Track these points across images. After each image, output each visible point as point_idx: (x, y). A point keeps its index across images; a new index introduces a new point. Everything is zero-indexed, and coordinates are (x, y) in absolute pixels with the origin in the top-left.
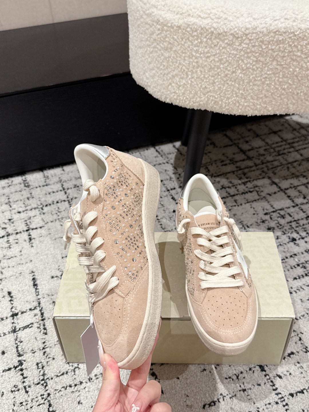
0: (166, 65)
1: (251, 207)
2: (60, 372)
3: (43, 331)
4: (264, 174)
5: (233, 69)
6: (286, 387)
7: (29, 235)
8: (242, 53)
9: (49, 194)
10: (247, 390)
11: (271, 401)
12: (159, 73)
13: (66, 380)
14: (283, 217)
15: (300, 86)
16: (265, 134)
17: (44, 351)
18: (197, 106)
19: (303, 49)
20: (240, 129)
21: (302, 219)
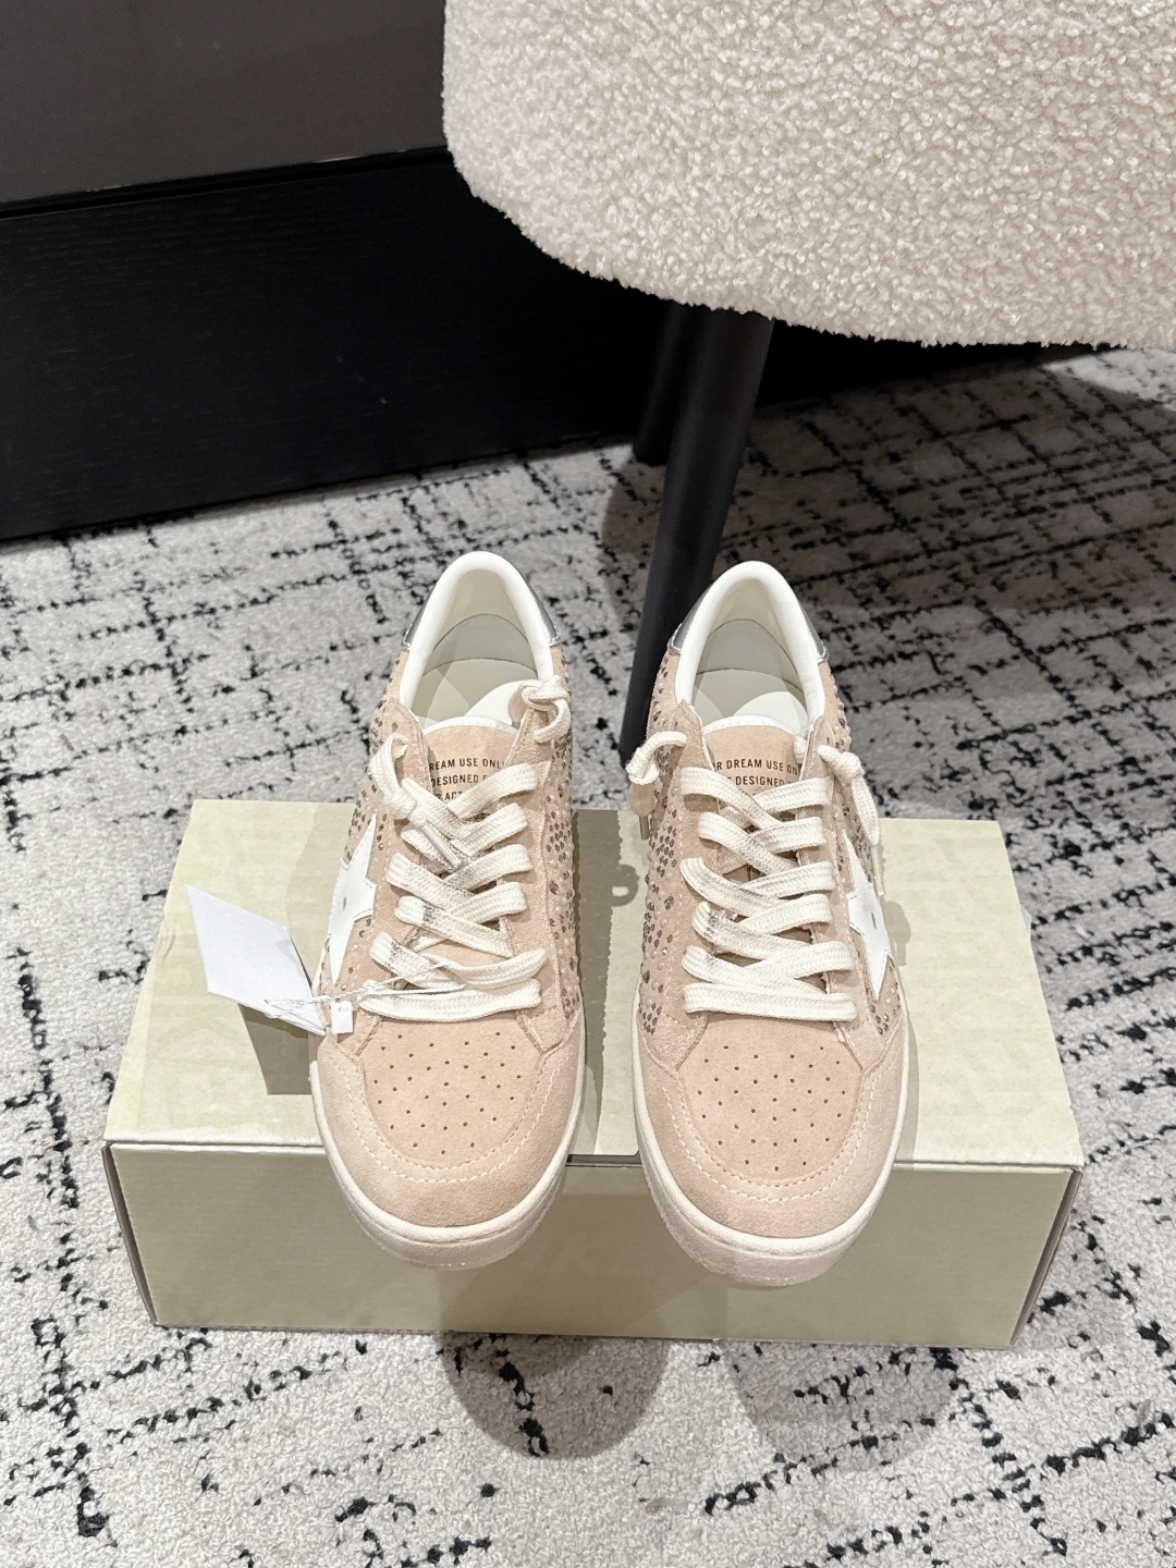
0: (600, 119)
1: (907, 718)
2: (128, 1360)
3: (60, 1190)
4: (959, 587)
5: (875, 146)
6: (1033, 1431)
7: (10, 802)
8: (916, 82)
9: (93, 635)
10: (881, 1442)
11: (976, 1488)
12: (569, 152)
13: (157, 1391)
14: (1031, 759)
15: (1139, 230)
16: (967, 430)
17: (64, 1271)
18: (720, 298)
19: (1163, 78)
20: (866, 405)
21: (1106, 770)
